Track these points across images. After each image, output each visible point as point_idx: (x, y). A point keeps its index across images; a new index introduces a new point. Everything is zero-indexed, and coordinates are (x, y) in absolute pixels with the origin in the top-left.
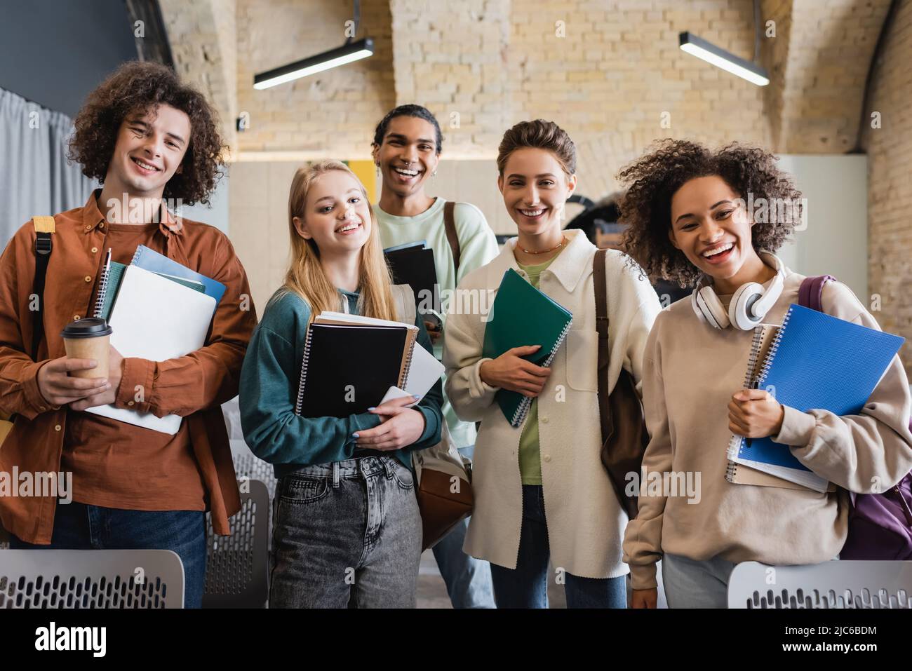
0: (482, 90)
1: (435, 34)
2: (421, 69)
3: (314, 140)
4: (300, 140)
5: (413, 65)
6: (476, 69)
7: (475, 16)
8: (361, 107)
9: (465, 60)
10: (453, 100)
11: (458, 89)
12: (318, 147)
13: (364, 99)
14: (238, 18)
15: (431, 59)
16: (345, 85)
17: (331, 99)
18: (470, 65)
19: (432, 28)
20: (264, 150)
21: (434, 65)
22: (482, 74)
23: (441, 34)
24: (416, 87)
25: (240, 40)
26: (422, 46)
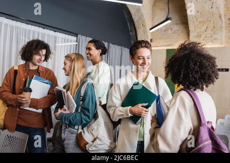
0: (214, 27)
1: (199, 13)
2: (196, 23)
3: (169, 44)
4: (166, 44)
5: (194, 22)
6: (212, 22)
7: (210, 7)
8: (181, 34)
9: (209, 19)
10: (206, 31)
11: (207, 28)
12: (170, 45)
13: (182, 32)
14: (152, 15)
15: (198, 20)
16: (177, 29)
17: (174, 33)
18: (210, 21)
19: (198, 12)
20: (157, 46)
21: (200, 22)
22: (214, 23)
23: (201, 13)
24: (195, 28)
25: (153, 20)
26: (196, 17)
